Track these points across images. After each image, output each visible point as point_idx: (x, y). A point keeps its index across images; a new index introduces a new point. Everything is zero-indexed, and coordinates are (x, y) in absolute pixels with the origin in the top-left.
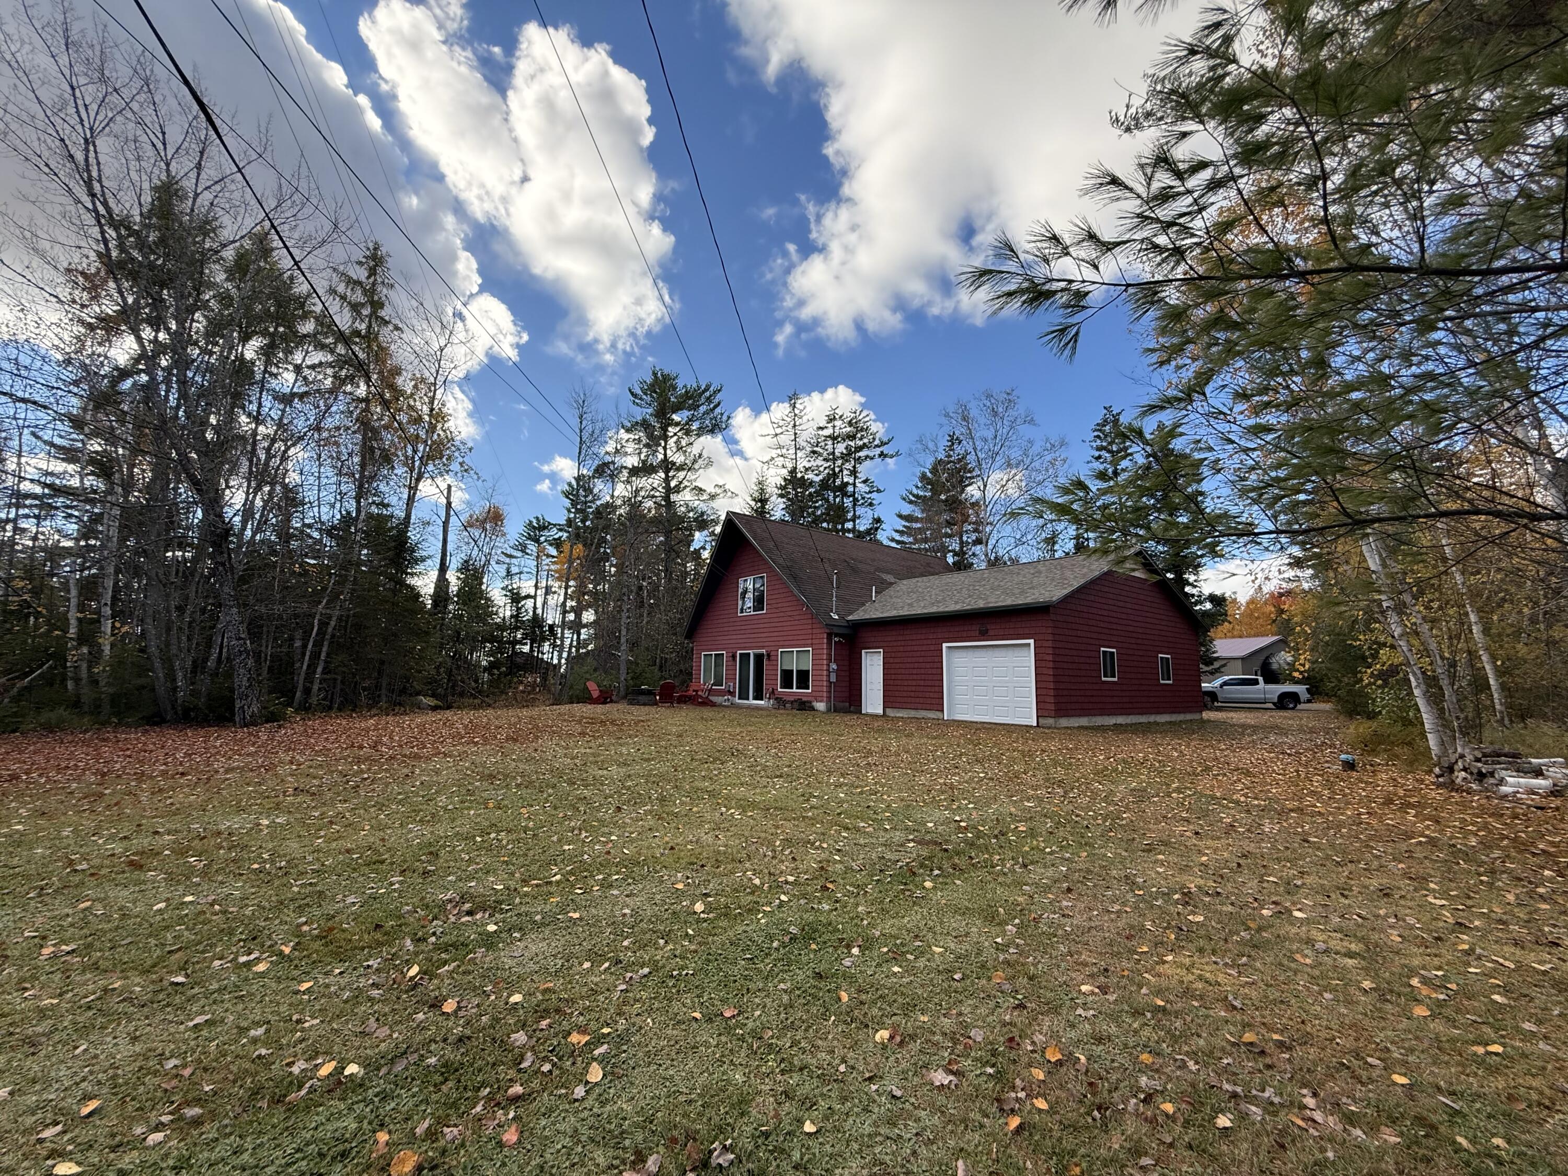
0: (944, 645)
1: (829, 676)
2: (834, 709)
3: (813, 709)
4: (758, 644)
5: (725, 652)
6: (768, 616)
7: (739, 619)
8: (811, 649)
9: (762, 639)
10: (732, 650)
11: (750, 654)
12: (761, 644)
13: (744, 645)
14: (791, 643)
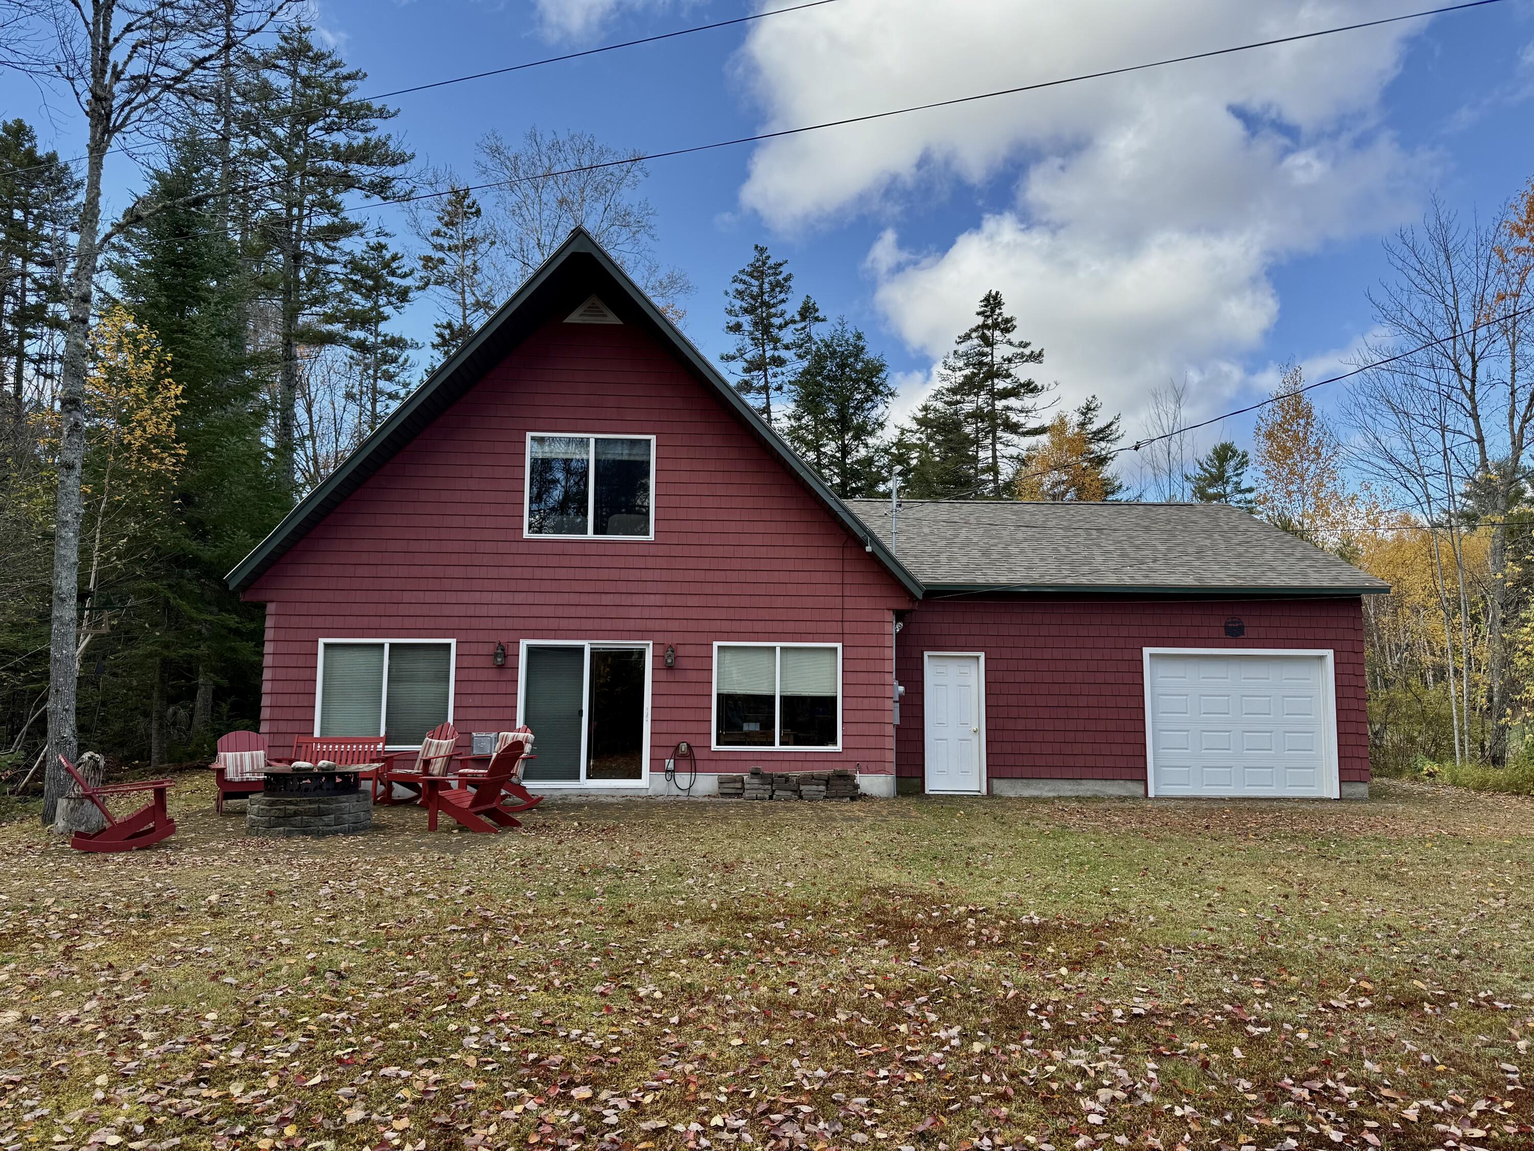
0: (1147, 651)
1: (893, 711)
3: (856, 795)
4: (620, 624)
5: (453, 642)
6: (662, 550)
7: (522, 548)
8: (839, 646)
9: (635, 613)
10: (494, 637)
11: (581, 650)
12: (631, 625)
13: (553, 624)
14: (759, 627)
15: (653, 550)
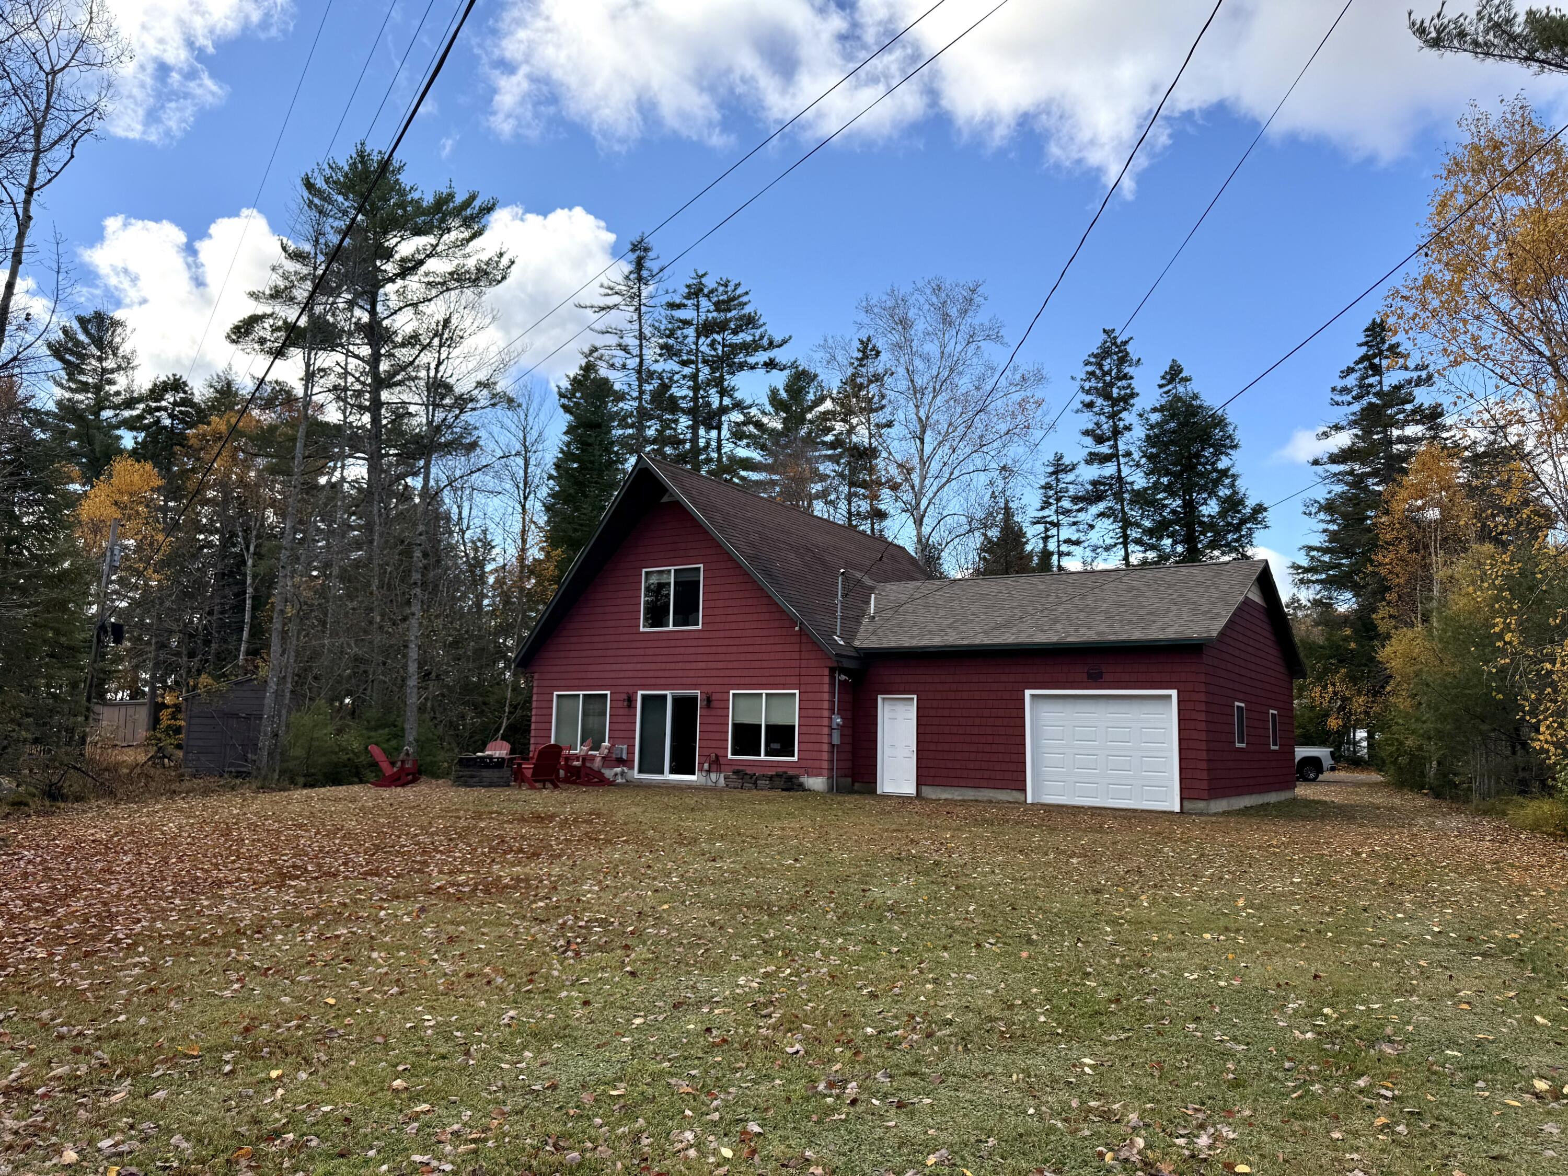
0: (1028, 693)
1: (830, 735)
2: (837, 788)
3: (801, 787)
4: (684, 681)
5: (608, 692)
6: (707, 635)
7: (641, 637)
8: (797, 692)
9: (692, 673)
10: (626, 689)
11: (665, 696)
12: (689, 681)
13: (653, 681)
14: (755, 680)
15: (702, 635)
